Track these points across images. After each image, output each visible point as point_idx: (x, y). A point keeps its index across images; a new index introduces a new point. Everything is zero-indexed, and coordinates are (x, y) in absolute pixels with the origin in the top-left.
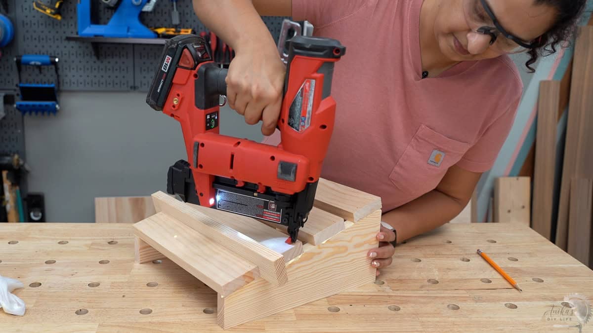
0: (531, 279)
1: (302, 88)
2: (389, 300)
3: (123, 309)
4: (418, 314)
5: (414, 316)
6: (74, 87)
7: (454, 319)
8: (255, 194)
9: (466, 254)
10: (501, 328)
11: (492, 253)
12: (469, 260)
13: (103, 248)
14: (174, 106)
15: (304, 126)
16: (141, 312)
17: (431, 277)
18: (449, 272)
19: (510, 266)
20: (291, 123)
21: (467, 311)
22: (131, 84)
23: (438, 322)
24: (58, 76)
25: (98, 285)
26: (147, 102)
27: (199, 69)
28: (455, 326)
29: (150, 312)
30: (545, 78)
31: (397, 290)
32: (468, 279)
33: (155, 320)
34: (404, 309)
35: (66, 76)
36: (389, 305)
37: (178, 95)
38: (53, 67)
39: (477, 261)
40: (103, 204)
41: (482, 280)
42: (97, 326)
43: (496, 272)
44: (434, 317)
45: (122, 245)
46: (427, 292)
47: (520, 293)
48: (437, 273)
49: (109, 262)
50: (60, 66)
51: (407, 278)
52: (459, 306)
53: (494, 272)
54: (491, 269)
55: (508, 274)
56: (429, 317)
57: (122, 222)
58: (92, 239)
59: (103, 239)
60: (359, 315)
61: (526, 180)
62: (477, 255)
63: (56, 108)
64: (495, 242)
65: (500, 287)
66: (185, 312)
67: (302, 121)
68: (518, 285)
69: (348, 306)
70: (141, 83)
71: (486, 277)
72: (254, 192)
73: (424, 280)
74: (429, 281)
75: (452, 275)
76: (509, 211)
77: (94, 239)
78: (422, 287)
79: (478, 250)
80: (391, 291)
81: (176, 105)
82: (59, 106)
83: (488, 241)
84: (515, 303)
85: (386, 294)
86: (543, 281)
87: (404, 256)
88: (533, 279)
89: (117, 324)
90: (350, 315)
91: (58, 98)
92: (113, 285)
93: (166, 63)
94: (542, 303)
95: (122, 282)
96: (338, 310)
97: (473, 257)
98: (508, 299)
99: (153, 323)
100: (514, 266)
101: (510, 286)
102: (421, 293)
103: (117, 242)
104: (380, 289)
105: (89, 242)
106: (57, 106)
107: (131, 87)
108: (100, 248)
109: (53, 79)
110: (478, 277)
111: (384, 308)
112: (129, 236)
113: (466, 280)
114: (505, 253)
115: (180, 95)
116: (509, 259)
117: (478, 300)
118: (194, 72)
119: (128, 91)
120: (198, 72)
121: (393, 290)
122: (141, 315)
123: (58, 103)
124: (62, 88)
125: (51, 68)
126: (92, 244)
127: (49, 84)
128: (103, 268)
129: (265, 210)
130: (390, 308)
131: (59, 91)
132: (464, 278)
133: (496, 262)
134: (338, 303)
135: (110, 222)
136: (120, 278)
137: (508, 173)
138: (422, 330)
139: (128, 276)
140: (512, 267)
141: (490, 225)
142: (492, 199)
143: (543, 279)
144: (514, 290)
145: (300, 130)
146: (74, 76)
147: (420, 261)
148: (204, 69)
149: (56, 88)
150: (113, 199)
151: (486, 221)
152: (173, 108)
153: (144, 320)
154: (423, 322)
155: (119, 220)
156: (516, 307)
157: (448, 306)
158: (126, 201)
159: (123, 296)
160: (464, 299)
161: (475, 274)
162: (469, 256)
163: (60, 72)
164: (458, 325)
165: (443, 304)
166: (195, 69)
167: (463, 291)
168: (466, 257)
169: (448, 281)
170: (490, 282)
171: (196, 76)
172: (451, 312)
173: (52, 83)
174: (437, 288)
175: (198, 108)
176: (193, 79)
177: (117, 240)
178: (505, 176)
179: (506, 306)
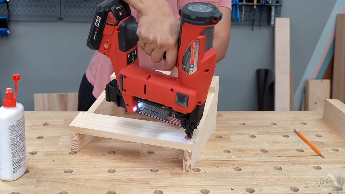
0: (331, 149)
1: (190, 46)
2: (234, 164)
3: (53, 169)
4: (254, 173)
5: (251, 174)
6: (20, 19)
7: (278, 176)
8: (163, 107)
9: (287, 132)
10: (310, 182)
11: (304, 132)
12: (288, 137)
13: (40, 128)
14: (105, 49)
15: (193, 71)
16: (65, 172)
17: (263, 148)
18: (275, 144)
19: (316, 140)
20: (184, 68)
21: (287, 171)
22: (59, 16)
23: (268, 178)
24: (9, 11)
25: (36, 153)
26: (87, 45)
27: (121, 24)
28: (279, 181)
29: (71, 171)
30: (340, 12)
31: (240, 157)
32: (288, 149)
33: (74, 177)
34: (244, 169)
35: (14, 11)
36: (234, 167)
37: (107, 42)
38: (5, 5)
39: (294, 137)
40: (39, 98)
41: (298, 150)
42: (36, 181)
43: (307, 145)
44: (265, 175)
45: (53, 126)
46: (260, 158)
47: (323, 159)
48: (266, 145)
49: (43, 137)
50: (10, 4)
51: (246, 149)
52: (282, 167)
53: (306, 144)
54: (304, 142)
55: (315, 146)
56: (261, 175)
57: (52, 110)
58: (32, 122)
59: (40, 122)
60: (214, 173)
61: (327, 82)
62: (294, 133)
63: (7, 33)
64: (306, 124)
65: (309, 155)
66: (95, 172)
67: (191, 67)
68: (322, 153)
69: (206, 168)
70: (65, 15)
71: (301, 148)
72: (162, 106)
73: (258, 150)
74: (261, 150)
75: (277, 147)
76: (316, 103)
77: (33, 122)
78: (256, 155)
79: (295, 130)
80: (236, 157)
81: (107, 48)
82: (9, 31)
83: (301, 123)
84: (320, 166)
85: (232, 160)
86: (339, 151)
87: (244, 133)
88: (332, 149)
89: (49, 180)
90: (207, 174)
91: (9, 26)
92: (47, 153)
93: (98, 21)
94: (338, 166)
95: (52, 151)
96: (199, 170)
97: (291, 134)
98: (315, 163)
99: (74, 179)
100: (319, 140)
101: (316, 154)
102: (257, 159)
103: (49, 124)
104: (228, 156)
105: (31, 124)
106: (8, 31)
107: (59, 19)
108: (38, 128)
109: (6, 13)
110: (295, 148)
111: (230, 169)
112: (57, 120)
113: (286, 150)
114: (313, 132)
115: (109, 42)
116: (316, 135)
117: (295, 163)
118: (117, 27)
119: (56, 21)
120: (119, 27)
121: (237, 157)
122: (66, 174)
123: (8, 29)
124: (11, 19)
125: (4, 6)
126: (32, 126)
127: (2, 16)
128: (40, 141)
129: (170, 117)
130: (235, 169)
131: (10, 21)
132: (285, 149)
133: (307, 137)
134: (199, 166)
135: (44, 110)
136: (51, 149)
137: (315, 77)
138: (257, 184)
139: (56, 147)
140: (318, 141)
141: (303, 113)
142: (304, 95)
143: (339, 150)
144: (319, 157)
145: (190, 73)
146: (19, 11)
147: (255, 137)
148: (124, 25)
149: (7, 19)
150: (46, 95)
151: (300, 109)
152: (104, 50)
153: (68, 177)
154: (257, 179)
155: (50, 109)
156: (321, 168)
157: (274, 168)
158: (55, 96)
159: (53, 161)
160: (285, 163)
161: (292, 146)
162: (289, 133)
163: (10, 8)
164: (281, 180)
165: (271, 166)
166: (117, 25)
167: (285, 157)
168: (286, 134)
169: (275, 151)
170: (302, 151)
171: (118, 30)
172: (276, 172)
173: (5, 16)
174: (266, 156)
175: (122, 51)
176: (116, 32)
177: (49, 123)
178: (313, 79)
179: (314, 168)
